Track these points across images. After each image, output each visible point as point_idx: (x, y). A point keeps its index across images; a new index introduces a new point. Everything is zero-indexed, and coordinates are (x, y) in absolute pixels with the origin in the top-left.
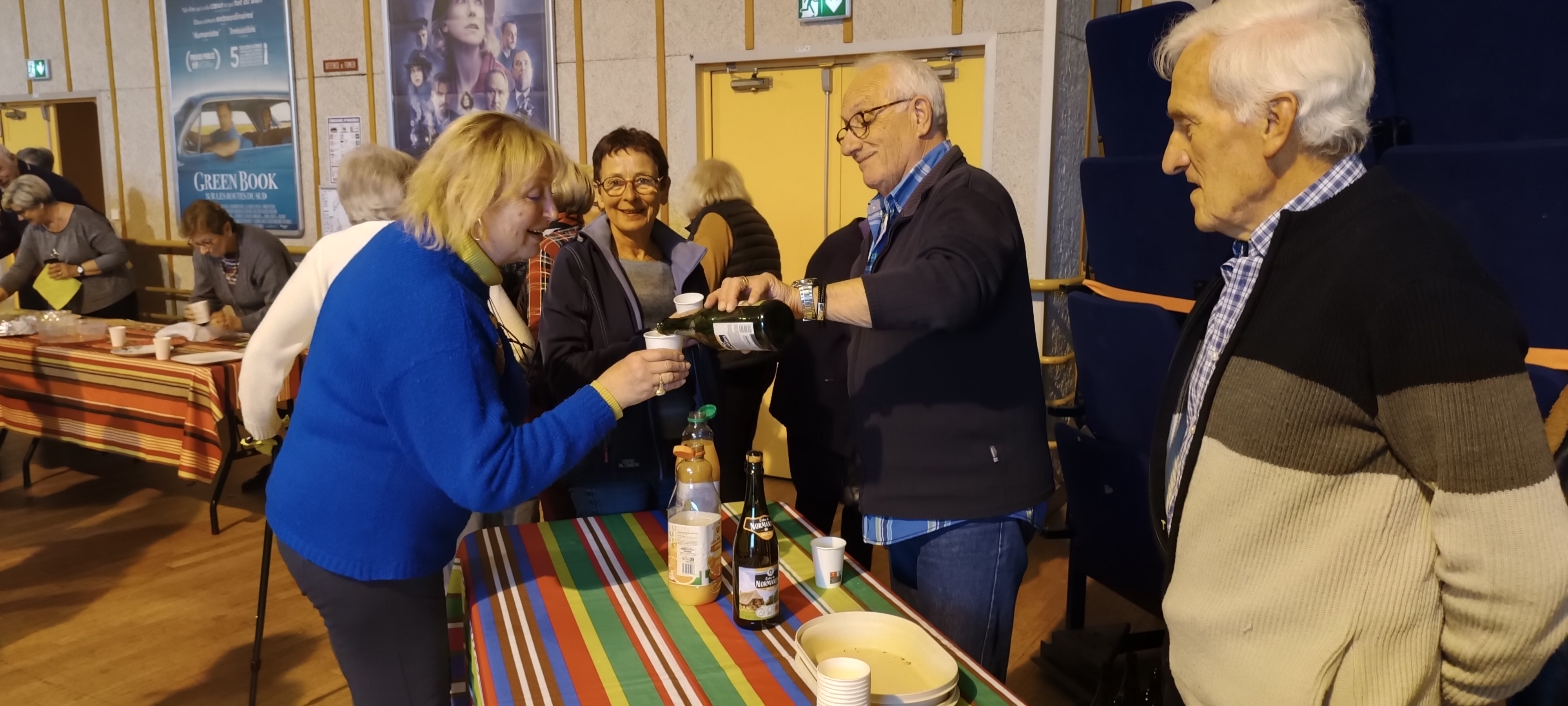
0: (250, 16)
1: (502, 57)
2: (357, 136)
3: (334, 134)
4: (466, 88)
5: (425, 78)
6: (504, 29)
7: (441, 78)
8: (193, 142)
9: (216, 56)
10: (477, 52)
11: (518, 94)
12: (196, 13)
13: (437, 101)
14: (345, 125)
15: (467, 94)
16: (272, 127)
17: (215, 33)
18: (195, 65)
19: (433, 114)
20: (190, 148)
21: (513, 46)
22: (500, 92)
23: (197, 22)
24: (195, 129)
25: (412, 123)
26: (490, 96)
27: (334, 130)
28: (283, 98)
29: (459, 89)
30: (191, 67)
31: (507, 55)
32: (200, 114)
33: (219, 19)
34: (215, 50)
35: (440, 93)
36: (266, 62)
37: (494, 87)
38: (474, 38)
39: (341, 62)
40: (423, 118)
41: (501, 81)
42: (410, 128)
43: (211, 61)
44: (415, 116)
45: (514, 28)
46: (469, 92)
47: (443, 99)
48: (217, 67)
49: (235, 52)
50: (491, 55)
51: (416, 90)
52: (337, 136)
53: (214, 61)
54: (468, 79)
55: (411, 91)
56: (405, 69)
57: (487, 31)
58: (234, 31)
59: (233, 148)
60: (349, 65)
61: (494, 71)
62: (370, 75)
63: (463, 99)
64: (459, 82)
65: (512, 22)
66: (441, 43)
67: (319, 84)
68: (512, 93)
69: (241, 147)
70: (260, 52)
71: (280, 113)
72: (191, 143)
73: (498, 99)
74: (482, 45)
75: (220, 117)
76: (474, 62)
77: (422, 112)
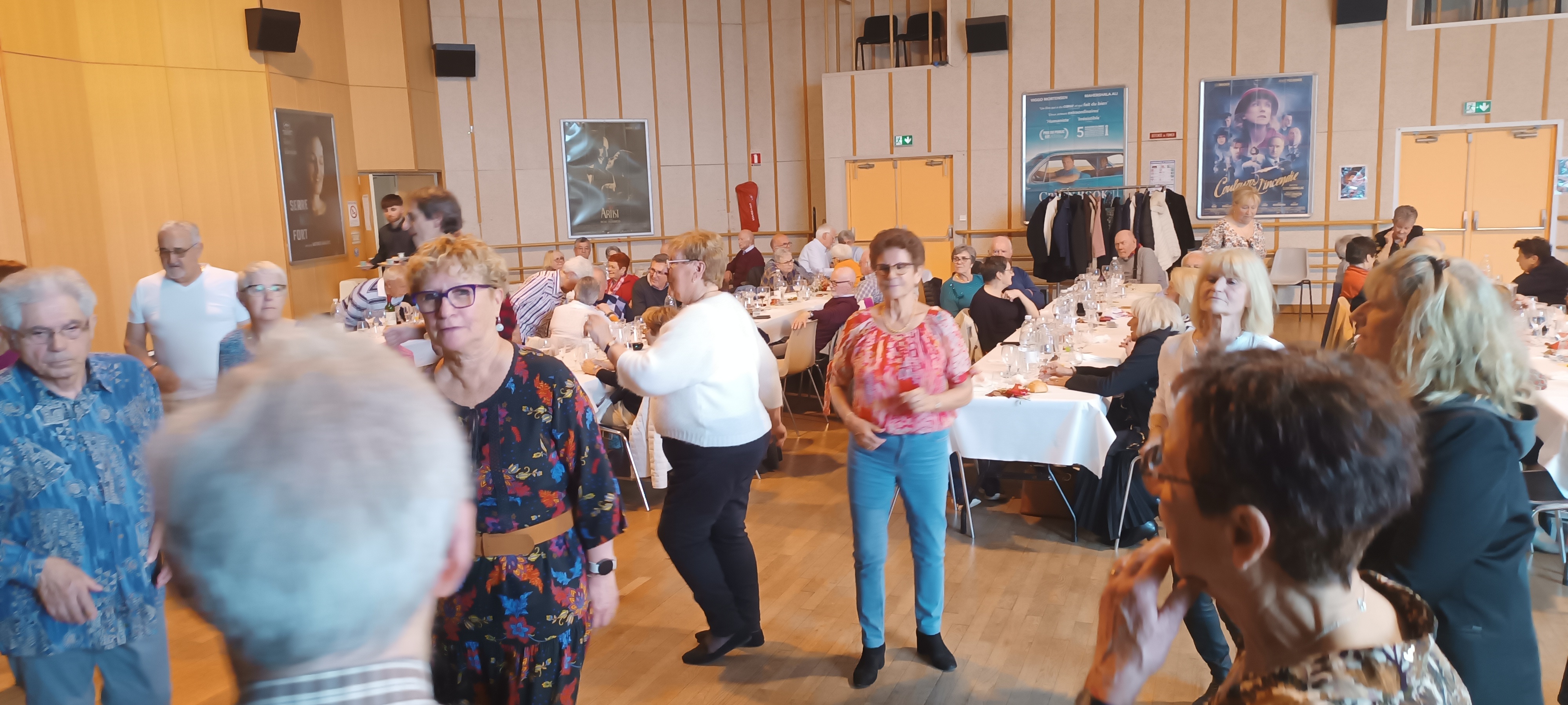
0: (1097, 111)
1: (1281, 131)
2: (1172, 170)
3: (1154, 169)
4: (1254, 144)
5: (1227, 140)
6: (1283, 117)
7: (1237, 141)
8: (1038, 176)
9: (1065, 132)
10: (1264, 129)
11: (1290, 147)
12: (1051, 109)
13: (1234, 151)
14: (1163, 164)
15: (1254, 148)
16: (1107, 167)
17: (1067, 120)
18: (1047, 137)
19: (1231, 157)
20: (1037, 180)
21: (1289, 126)
22: (1278, 146)
23: (1050, 115)
24: (1042, 169)
25: (1216, 162)
26: (1271, 148)
27: (1156, 167)
28: (1121, 152)
29: (1249, 146)
30: (1044, 137)
31: (1285, 129)
32: (1048, 162)
33: (1069, 113)
34: (1065, 129)
35: (1236, 148)
36: (1107, 134)
37: (1274, 144)
38: (1264, 122)
39: (1165, 133)
40: (1223, 159)
41: (1280, 142)
42: (1214, 164)
43: (1062, 134)
44: (1218, 158)
45: (1290, 118)
46: (1256, 147)
47: (1238, 150)
48: (1065, 138)
49: (1080, 130)
50: (1274, 130)
51: (1220, 147)
52: (1156, 170)
53: (1064, 134)
54: (1257, 140)
55: (1216, 147)
56: (1213, 137)
57: (1271, 118)
58: (1080, 119)
59: (1075, 178)
60: (1170, 135)
61: (1275, 137)
62: (1184, 139)
63: (1252, 150)
64: (1251, 142)
65: (1289, 115)
66: (1240, 124)
67: (1144, 146)
68: (1286, 147)
69: (1081, 177)
70: (1103, 130)
71: (1114, 160)
72: (1038, 177)
73: (1276, 149)
74: (1268, 125)
75: (1064, 163)
76: (1263, 134)
77: (1223, 157)
